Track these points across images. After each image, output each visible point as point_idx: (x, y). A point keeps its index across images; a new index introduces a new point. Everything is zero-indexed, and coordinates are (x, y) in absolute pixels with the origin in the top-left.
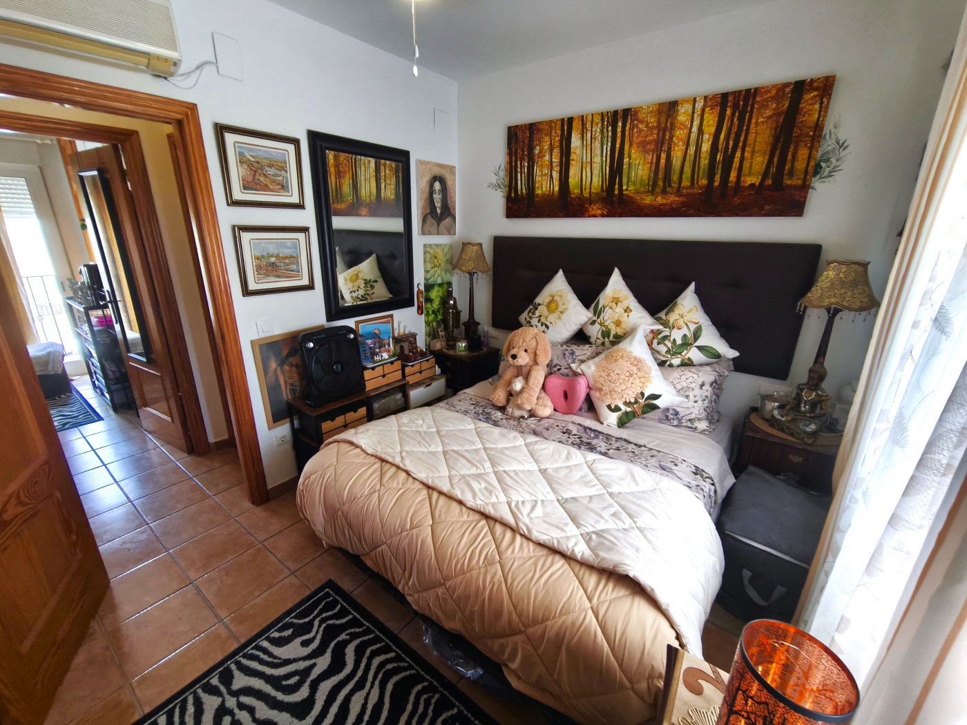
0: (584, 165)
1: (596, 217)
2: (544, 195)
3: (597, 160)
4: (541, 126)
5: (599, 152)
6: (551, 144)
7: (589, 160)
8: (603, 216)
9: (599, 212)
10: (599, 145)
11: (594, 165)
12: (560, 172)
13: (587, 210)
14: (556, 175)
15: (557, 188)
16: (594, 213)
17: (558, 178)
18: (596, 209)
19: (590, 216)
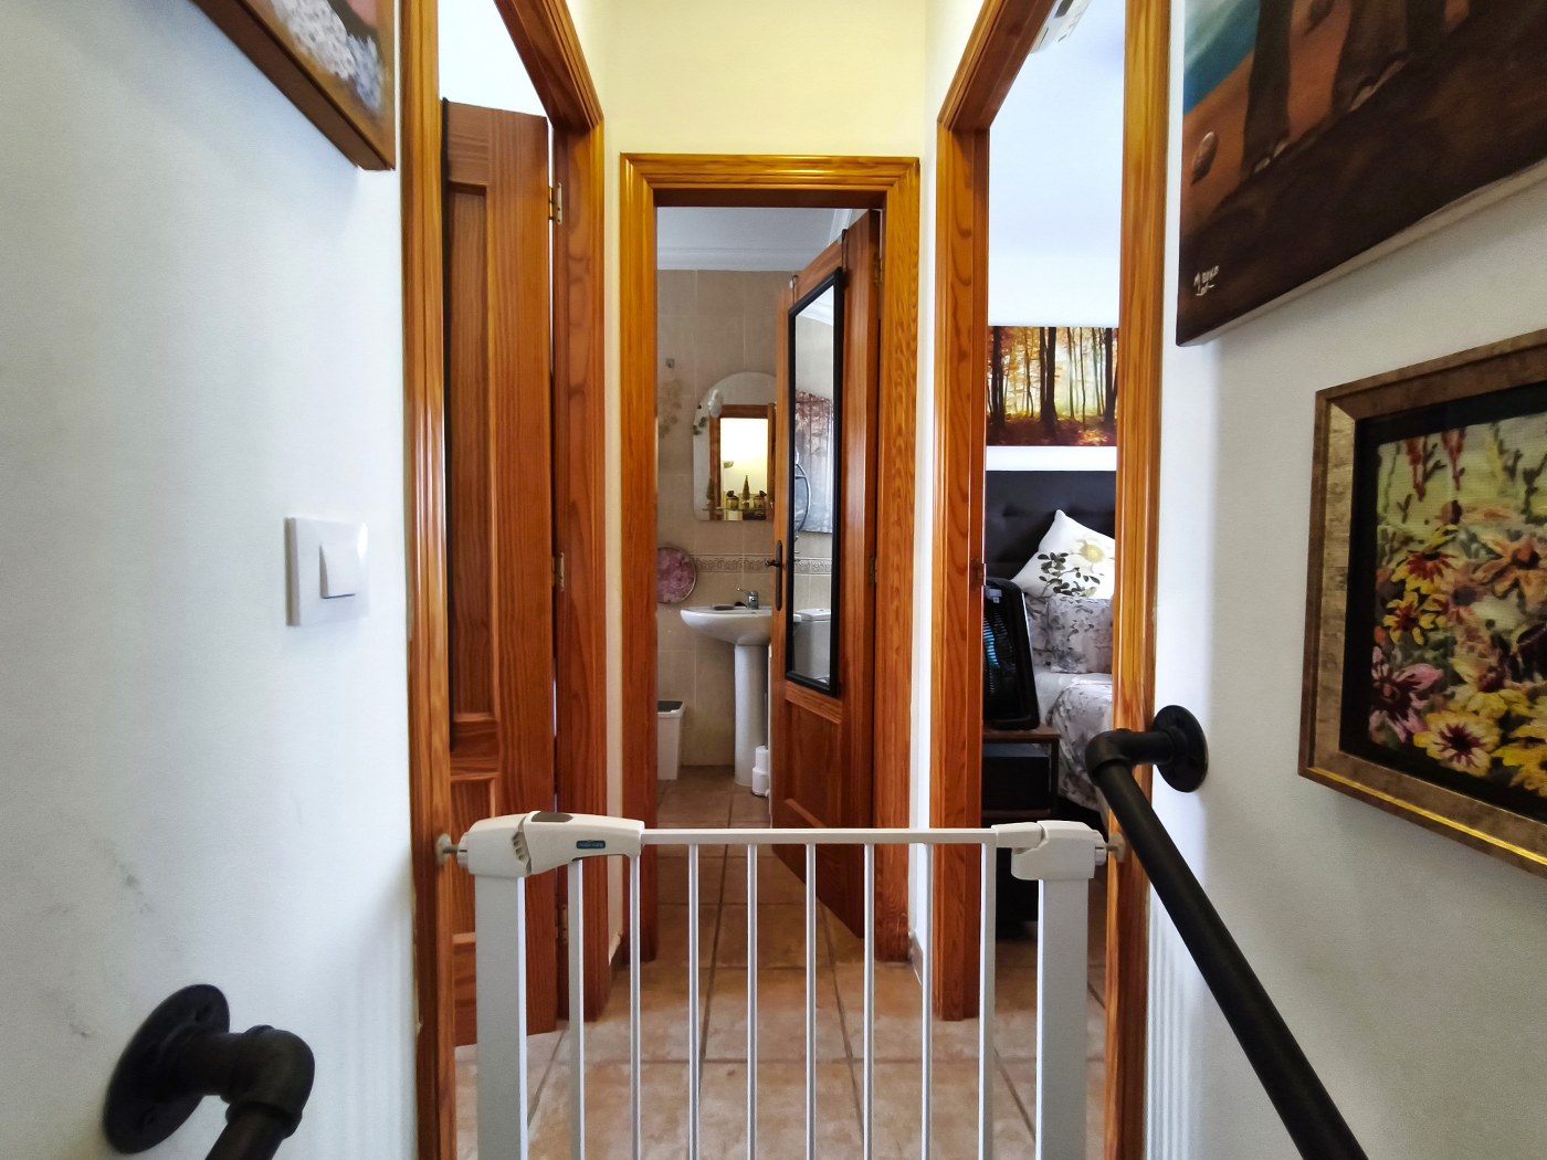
0: (1074, 384)
1: (1093, 445)
2: (1018, 416)
3: (1090, 378)
4: (1011, 332)
5: (1092, 370)
6: (1027, 354)
7: (1080, 378)
8: (1102, 444)
9: (1097, 439)
10: (1092, 363)
11: (1086, 385)
12: (1042, 389)
13: (1080, 437)
14: (1036, 393)
15: (1037, 409)
16: (1090, 440)
17: (1039, 396)
18: (1092, 436)
19: (1085, 445)
